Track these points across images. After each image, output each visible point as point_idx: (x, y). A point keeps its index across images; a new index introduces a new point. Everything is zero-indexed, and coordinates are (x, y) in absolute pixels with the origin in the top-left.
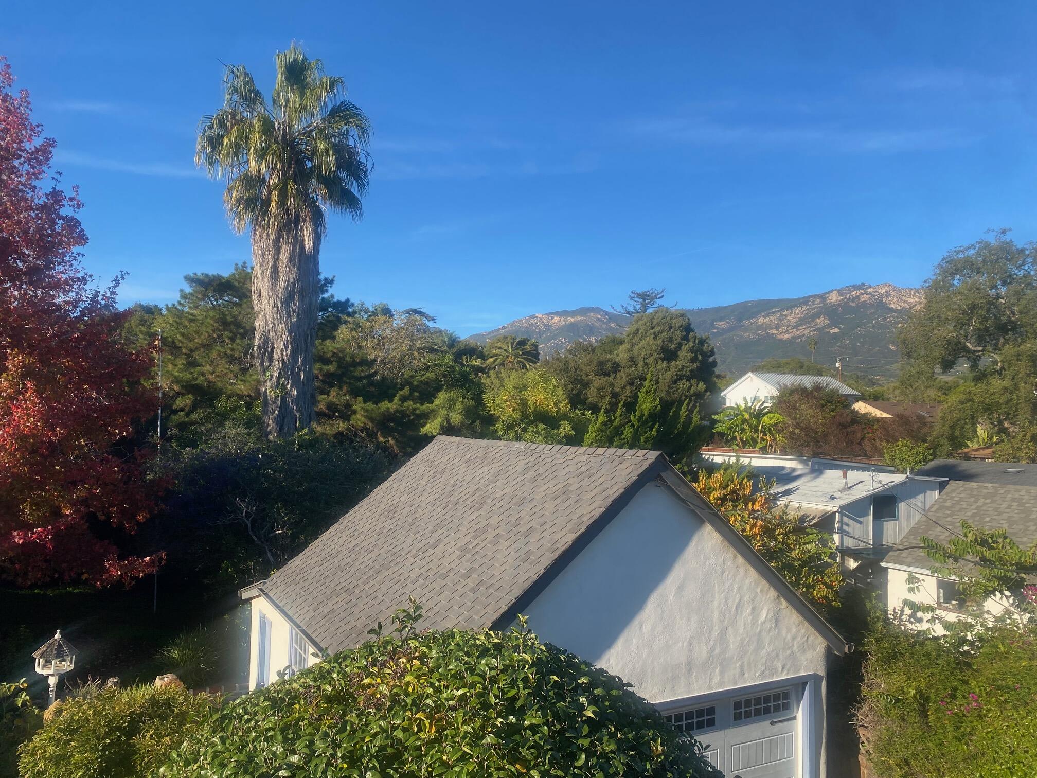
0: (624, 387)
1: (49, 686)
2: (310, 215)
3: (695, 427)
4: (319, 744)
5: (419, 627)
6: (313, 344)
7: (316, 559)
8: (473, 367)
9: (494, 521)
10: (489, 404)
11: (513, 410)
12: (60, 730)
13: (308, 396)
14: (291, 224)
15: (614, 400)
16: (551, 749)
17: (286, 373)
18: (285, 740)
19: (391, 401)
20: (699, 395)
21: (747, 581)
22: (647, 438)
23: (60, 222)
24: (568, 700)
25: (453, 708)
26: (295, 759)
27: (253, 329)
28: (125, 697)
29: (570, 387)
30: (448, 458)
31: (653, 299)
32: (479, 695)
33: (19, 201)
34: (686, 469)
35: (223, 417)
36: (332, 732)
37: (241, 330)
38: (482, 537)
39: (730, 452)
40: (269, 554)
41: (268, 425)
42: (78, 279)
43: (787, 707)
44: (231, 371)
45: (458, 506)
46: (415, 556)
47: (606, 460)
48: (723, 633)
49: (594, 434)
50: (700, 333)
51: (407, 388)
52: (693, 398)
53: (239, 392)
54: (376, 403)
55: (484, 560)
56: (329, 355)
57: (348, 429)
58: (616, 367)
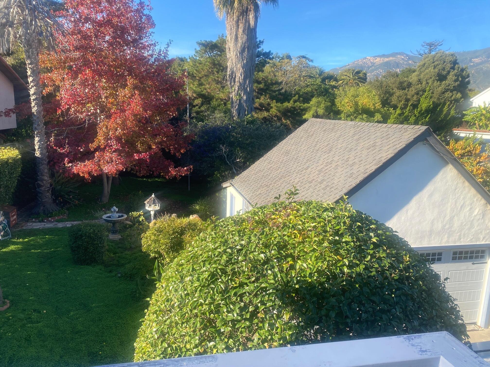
0: (413, 96)
1: (151, 215)
2: (253, 7)
3: (451, 117)
4: (253, 238)
5: (297, 198)
6: (253, 74)
7: (253, 172)
8: (331, 85)
9: (336, 159)
10: (338, 104)
11: (351, 107)
12: (156, 230)
13: (251, 100)
14: (244, 12)
15: (406, 103)
16: (354, 252)
17: (241, 88)
18: (239, 235)
19: (289, 102)
20: (457, 100)
21: (469, 195)
22: (422, 122)
23: (144, 17)
24: (364, 233)
25: (310, 231)
26: (243, 242)
27: (227, 67)
28: (179, 221)
29: (382, 96)
30: (315, 129)
31: (436, 46)
32: (323, 227)
33: (127, 8)
34: (443, 139)
35: (214, 109)
36: (258, 234)
37: (222, 68)
38: (330, 166)
39: (471, 131)
40: (234, 169)
41: (233, 113)
42: (152, 44)
43: (482, 257)
44: (218, 88)
45: (318, 151)
46: (297, 173)
47: (397, 131)
48: (452, 219)
49: (393, 120)
50: (462, 65)
51: (297, 96)
52: (453, 102)
53: (221, 97)
54: (282, 103)
55: (330, 176)
56: (261, 79)
57: (269, 116)
58: (410, 85)
